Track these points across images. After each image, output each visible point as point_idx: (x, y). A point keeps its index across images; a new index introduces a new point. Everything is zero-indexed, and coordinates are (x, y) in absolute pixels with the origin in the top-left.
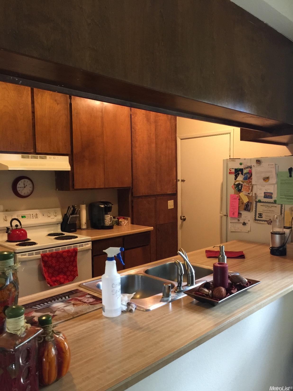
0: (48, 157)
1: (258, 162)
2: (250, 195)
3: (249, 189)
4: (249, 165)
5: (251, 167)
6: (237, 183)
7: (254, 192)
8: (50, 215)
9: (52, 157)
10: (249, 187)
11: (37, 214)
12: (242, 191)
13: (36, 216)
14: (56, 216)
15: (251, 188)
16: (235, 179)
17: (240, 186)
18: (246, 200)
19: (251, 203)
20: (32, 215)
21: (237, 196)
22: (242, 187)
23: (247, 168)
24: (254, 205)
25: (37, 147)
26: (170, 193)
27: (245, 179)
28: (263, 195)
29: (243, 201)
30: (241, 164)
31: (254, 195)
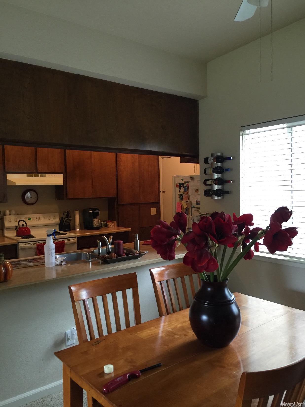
0: (47, 175)
1: (191, 178)
2: (188, 203)
3: (187, 198)
4: (187, 180)
5: (187, 182)
6: (180, 194)
7: (190, 200)
8: (50, 218)
9: (50, 175)
10: (187, 197)
11: (39, 217)
12: (183, 199)
13: (39, 219)
14: (55, 219)
15: (188, 197)
16: (180, 191)
17: (182, 196)
18: (185, 206)
19: (189, 208)
20: (36, 218)
21: (180, 203)
22: (183, 196)
23: (186, 183)
24: (191, 210)
25: (38, 168)
26: (153, 202)
27: (185, 191)
28: (195, 202)
29: (184, 207)
30: (182, 180)
31: (190, 203)
